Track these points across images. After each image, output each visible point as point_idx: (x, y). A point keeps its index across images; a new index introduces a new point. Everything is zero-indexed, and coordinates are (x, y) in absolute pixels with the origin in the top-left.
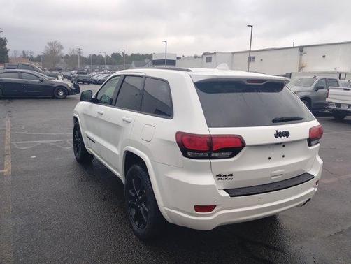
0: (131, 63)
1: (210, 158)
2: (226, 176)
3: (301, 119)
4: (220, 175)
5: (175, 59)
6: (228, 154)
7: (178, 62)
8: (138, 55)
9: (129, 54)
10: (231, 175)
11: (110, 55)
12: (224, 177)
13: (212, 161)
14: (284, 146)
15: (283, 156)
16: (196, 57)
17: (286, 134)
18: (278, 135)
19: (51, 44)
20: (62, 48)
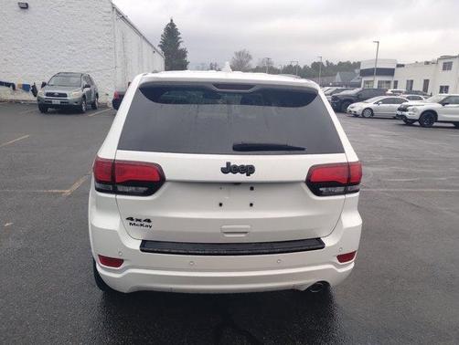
0: (335, 75)
1: (116, 192)
2: (140, 220)
3: (303, 149)
4: (132, 219)
5: (394, 67)
6: (142, 189)
7: (398, 71)
8: (348, 63)
9: (336, 63)
10: (149, 221)
11: (309, 65)
12: (138, 223)
13: (119, 197)
14: (252, 189)
15: (251, 205)
16: (427, 63)
17: (249, 170)
18: (229, 169)
19: (239, 54)
20: (250, 58)
